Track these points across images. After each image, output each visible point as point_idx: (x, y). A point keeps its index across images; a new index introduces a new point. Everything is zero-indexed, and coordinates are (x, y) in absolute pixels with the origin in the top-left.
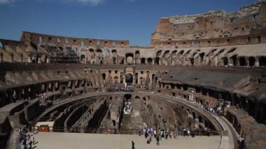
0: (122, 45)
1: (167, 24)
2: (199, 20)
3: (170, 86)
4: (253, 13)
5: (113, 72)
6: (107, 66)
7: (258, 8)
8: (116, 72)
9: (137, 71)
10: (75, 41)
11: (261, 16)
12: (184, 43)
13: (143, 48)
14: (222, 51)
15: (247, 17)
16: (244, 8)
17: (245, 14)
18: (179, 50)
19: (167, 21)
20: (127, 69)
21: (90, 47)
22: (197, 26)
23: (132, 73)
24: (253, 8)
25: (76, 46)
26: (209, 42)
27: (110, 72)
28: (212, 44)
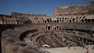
0: (45, 16)
1: (59, 9)
2: (70, 7)
3: (65, 30)
4: (88, 5)
5: (43, 26)
6: (41, 24)
7: (90, 4)
8: (44, 26)
9: (51, 25)
10: (29, 15)
11: (91, 6)
12: (66, 15)
13: (52, 17)
14: (80, 18)
15: (86, 6)
16: (85, 3)
17: (86, 5)
18: (65, 18)
19: (59, 8)
20: (48, 25)
21: (34, 18)
22: (69, 9)
23: (50, 26)
24: (89, 3)
25: (29, 17)
26: (75, 15)
27: (42, 26)
28: (76, 15)
